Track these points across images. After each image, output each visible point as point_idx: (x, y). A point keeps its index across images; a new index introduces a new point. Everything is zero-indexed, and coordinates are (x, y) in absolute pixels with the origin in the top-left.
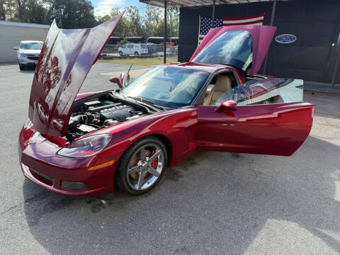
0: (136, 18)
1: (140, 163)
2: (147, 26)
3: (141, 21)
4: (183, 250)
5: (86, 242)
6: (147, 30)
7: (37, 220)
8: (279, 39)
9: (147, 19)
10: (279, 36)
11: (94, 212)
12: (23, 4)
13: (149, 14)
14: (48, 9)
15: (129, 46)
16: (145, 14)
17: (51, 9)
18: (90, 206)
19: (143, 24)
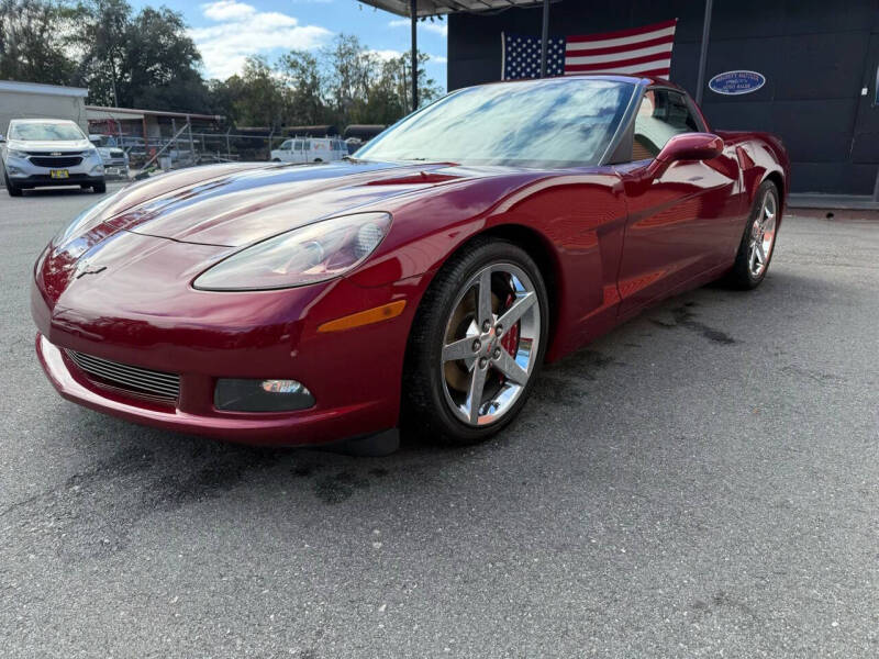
0: (309, 81)
1: (473, 330)
2: (340, 100)
3: (323, 88)
4: (718, 601)
5: (330, 598)
6: (341, 109)
7: (123, 535)
8: (720, 85)
9: (338, 81)
10: (718, 77)
11: (330, 501)
12: (13, 50)
13: (344, 70)
14: (79, 60)
15: (298, 146)
16: (333, 70)
17: (88, 59)
18: (308, 483)
19: (329, 96)
